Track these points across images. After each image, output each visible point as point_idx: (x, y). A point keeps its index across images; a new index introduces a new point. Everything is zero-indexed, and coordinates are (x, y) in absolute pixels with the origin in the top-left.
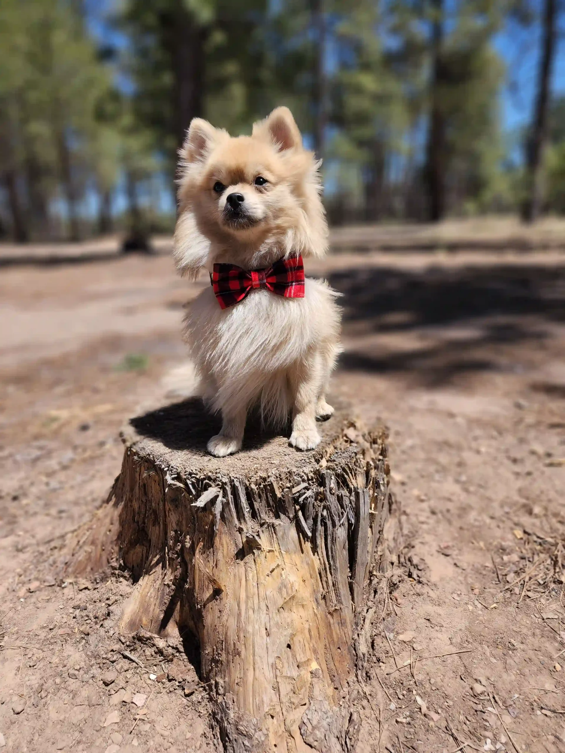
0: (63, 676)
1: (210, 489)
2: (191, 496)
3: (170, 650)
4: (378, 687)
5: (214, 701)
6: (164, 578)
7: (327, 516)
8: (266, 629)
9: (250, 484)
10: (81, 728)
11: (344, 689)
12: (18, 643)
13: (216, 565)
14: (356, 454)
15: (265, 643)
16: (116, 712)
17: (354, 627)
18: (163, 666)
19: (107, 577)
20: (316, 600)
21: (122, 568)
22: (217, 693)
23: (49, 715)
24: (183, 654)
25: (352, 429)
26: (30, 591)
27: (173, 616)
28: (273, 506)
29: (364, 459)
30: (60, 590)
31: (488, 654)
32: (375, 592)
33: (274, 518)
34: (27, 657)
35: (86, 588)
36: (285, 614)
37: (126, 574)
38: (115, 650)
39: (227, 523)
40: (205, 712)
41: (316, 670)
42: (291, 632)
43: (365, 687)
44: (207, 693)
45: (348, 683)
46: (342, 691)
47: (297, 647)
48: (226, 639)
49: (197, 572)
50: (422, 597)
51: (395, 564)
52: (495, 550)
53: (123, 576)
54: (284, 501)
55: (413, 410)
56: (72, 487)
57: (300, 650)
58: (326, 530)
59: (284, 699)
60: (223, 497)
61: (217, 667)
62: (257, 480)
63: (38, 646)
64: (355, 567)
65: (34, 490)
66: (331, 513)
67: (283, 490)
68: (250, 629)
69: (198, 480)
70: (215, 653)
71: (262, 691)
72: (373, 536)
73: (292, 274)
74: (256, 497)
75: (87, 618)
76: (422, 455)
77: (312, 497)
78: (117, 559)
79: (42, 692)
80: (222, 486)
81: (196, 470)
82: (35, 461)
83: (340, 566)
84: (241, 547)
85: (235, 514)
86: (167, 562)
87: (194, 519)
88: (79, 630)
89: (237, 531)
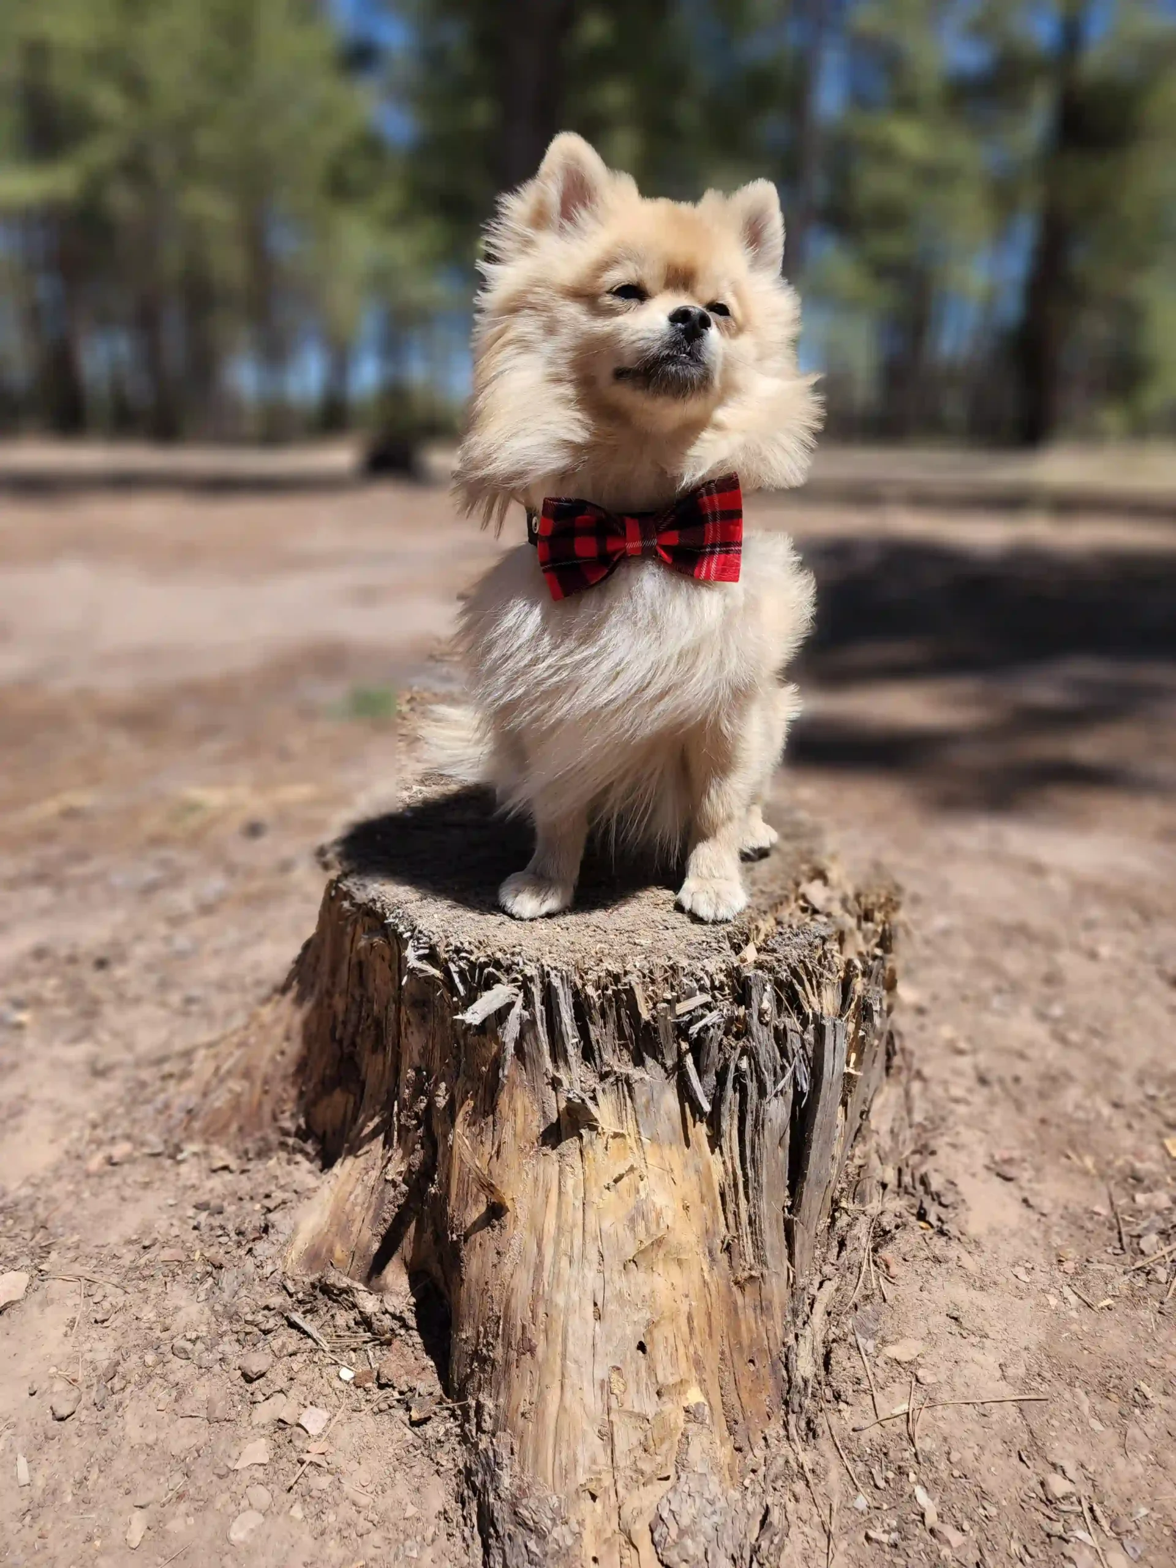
0: (160, 1351)
1: (497, 988)
2: (455, 999)
3: (388, 1322)
4: (830, 1454)
5: (472, 1444)
6: (386, 1166)
7: (748, 1072)
8: (595, 1304)
9: (584, 985)
10: (187, 1466)
11: (756, 1451)
12: (77, 1268)
13: (498, 1153)
14: (824, 940)
15: (590, 1333)
16: (263, 1440)
17: (789, 1318)
18: (371, 1354)
19: (270, 1150)
20: (710, 1252)
21: (302, 1134)
22: (479, 1428)
23: (123, 1429)
24: (415, 1333)
25: (818, 883)
26: (111, 1162)
27: (400, 1250)
28: (630, 1038)
29: (841, 953)
30: (172, 1165)
31: (1085, 1408)
32: (842, 1245)
33: (631, 1064)
34: (91, 1300)
35: (225, 1168)
36: (638, 1275)
37: (309, 1147)
38: (272, 1306)
39: (528, 1064)
40: (451, 1465)
41: (698, 1404)
42: (648, 1316)
43: (801, 1453)
44: (458, 1423)
45: (765, 1439)
46: (750, 1456)
47: (659, 1352)
48: (506, 1316)
49: (456, 1163)
50: (944, 1266)
51: (889, 1187)
52: (1119, 1177)
53: (302, 1151)
54: (656, 1030)
55: (952, 853)
57: (666, 1359)
58: (743, 1102)
59: (623, 1462)
60: (524, 1008)
61: (483, 1371)
62: (599, 977)
63: (115, 1280)
64: (802, 1187)
65: (141, 952)
66: (757, 1064)
67: (655, 1005)
68: (560, 1299)
69: (472, 965)
70: (481, 1340)
71: (575, 1436)
72: (848, 1123)
73: (715, 527)
74: (596, 1015)
75: (220, 1232)
76: (966, 951)
77: (719, 1027)
78: (293, 1115)
79: (116, 1380)
80: (524, 984)
81: (470, 943)
82: (149, 890)
83: (768, 1183)
84: (554, 1120)
85: (546, 1048)
86: (396, 1133)
87: (459, 1047)
88: (202, 1255)
89: (547, 1084)
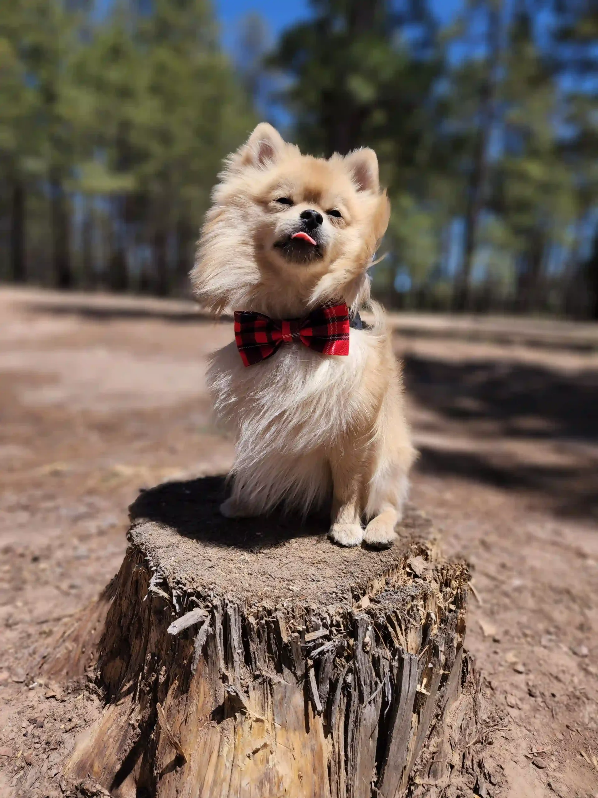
1: (196, 610)
2: (173, 613)
6: (131, 714)
7: (353, 684)
9: (248, 615)
13: (186, 720)
14: (413, 598)
19: (80, 689)
21: (98, 683)
25: (420, 558)
27: (133, 772)
28: (276, 653)
29: (424, 608)
30: (26, 691)
33: (274, 671)
35: (54, 697)
37: (101, 691)
39: (210, 662)
51: (456, 767)
53: (96, 693)
54: (290, 651)
55: (530, 539)
56: (98, 559)
58: (348, 704)
60: (211, 626)
64: (384, 770)
65: (59, 554)
66: (359, 679)
67: (291, 633)
69: (184, 593)
72: (420, 727)
73: (334, 327)
74: (254, 636)
75: (37, 740)
76: (531, 603)
77: (333, 652)
78: (95, 669)
80: (212, 608)
81: (186, 579)
82: (77, 519)
83: (361, 764)
84: (221, 704)
85: (221, 653)
86: (138, 694)
87: (175, 644)
88: (22, 754)
89: (220, 678)
